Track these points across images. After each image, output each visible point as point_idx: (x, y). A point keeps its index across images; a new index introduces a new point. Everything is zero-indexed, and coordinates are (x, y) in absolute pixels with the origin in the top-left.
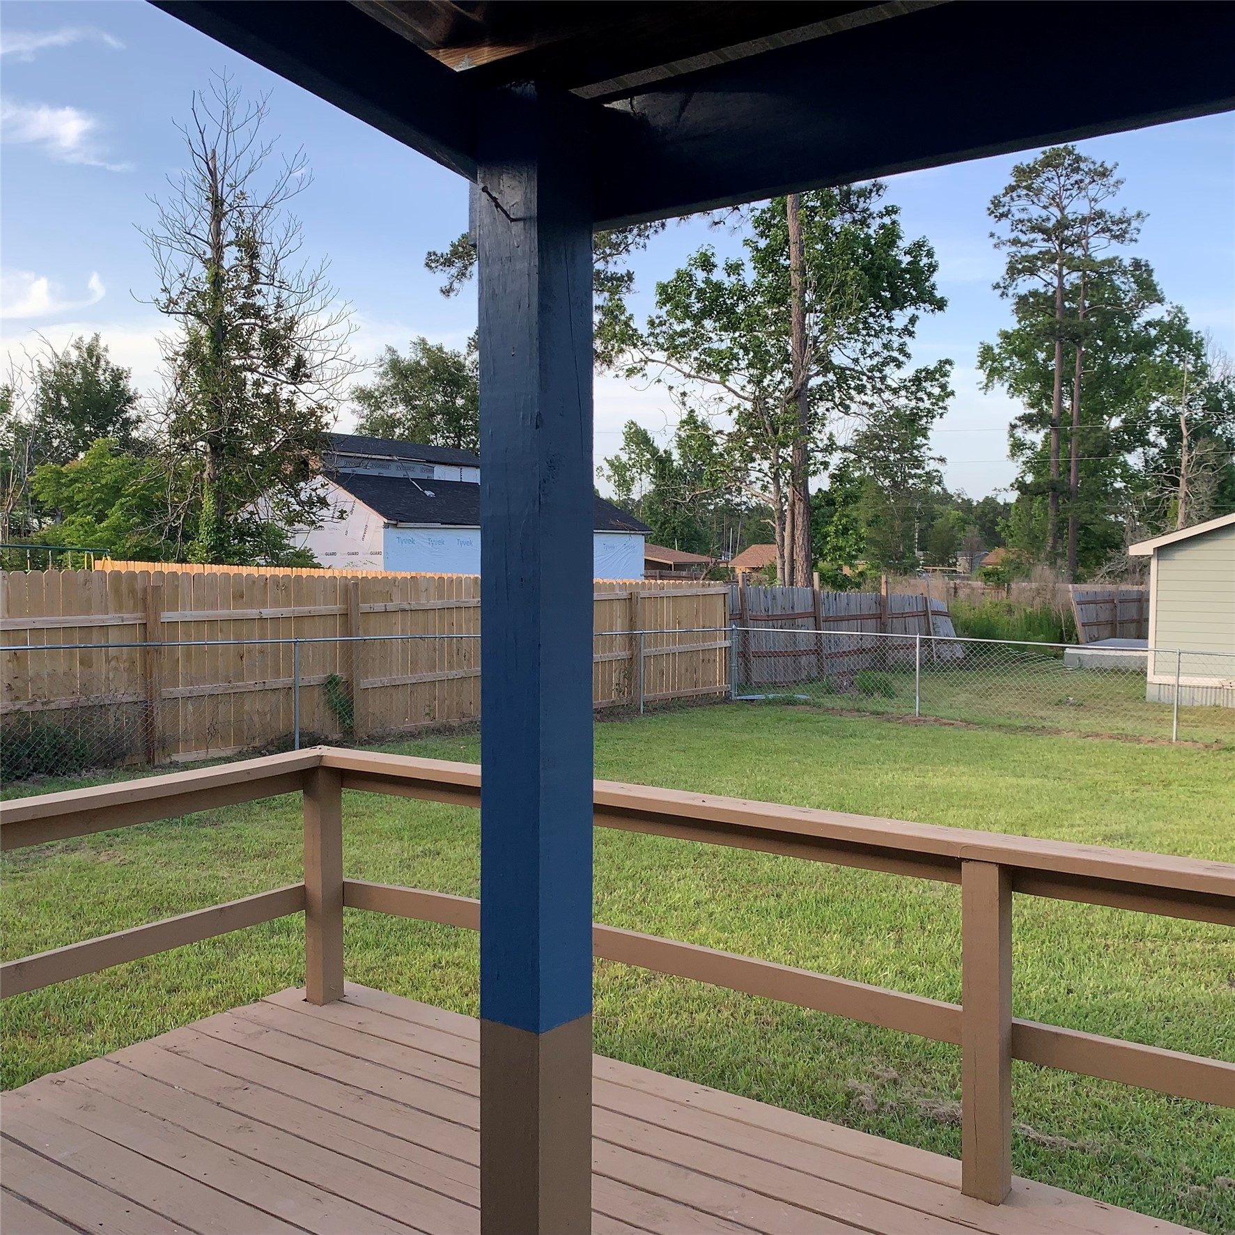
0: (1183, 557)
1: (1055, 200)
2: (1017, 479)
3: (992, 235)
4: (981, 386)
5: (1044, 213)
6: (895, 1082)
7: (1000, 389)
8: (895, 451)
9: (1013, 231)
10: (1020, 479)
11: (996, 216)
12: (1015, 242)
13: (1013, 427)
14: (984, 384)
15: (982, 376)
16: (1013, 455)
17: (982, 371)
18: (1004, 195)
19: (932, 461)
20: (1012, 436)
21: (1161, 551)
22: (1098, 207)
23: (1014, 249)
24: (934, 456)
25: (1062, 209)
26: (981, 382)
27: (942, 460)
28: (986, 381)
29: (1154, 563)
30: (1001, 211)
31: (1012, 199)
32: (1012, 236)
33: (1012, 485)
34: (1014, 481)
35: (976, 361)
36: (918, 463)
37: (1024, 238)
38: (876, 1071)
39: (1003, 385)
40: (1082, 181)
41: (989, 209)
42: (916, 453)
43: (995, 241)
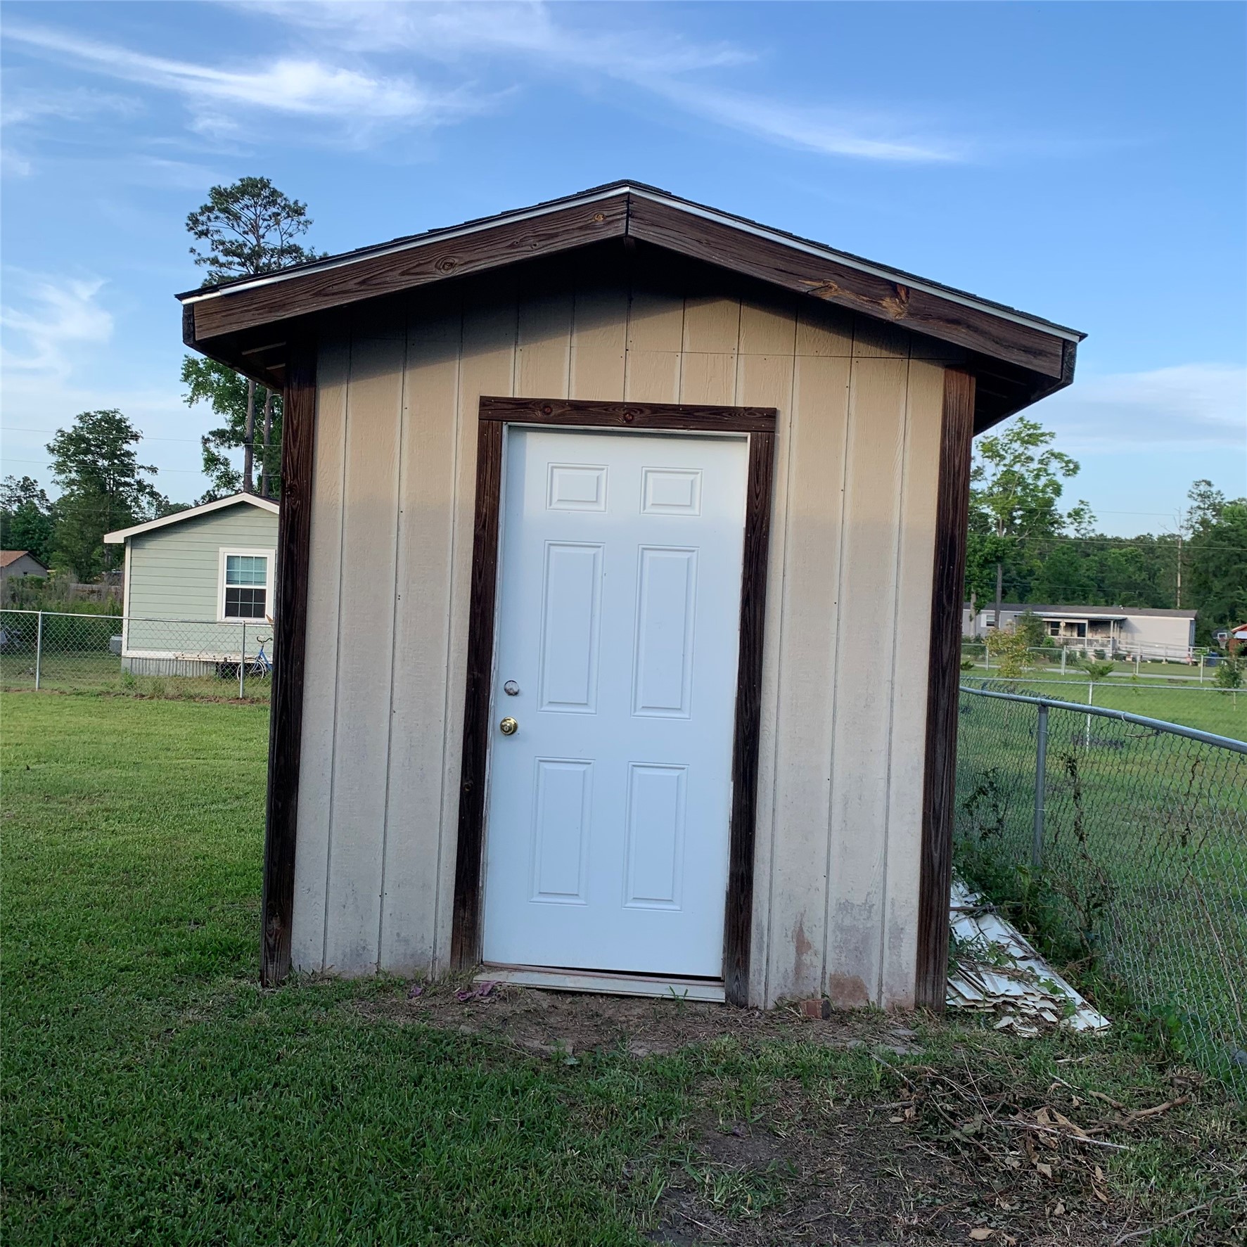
0: (153, 545)
1: (255, 228)
2: (208, 492)
3: (192, 251)
4: (186, 399)
5: (241, 239)
7: (206, 404)
9: (213, 250)
10: (211, 492)
11: (196, 233)
12: (214, 261)
13: (206, 441)
14: (188, 397)
15: (187, 389)
16: (207, 469)
17: (187, 384)
18: (202, 214)
20: (207, 450)
21: (135, 540)
22: (292, 241)
23: (214, 268)
25: (258, 238)
26: (185, 395)
27: (153, 470)
28: (190, 394)
29: (128, 551)
30: (199, 229)
31: (209, 219)
32: (212, 255)
35: (179, 373)
36: (128, 470)
37: (222, 259)
39: (207, 400)
40: (279, 214)
41: (187, 225)
42: (126, 460)
43: (196, 257)
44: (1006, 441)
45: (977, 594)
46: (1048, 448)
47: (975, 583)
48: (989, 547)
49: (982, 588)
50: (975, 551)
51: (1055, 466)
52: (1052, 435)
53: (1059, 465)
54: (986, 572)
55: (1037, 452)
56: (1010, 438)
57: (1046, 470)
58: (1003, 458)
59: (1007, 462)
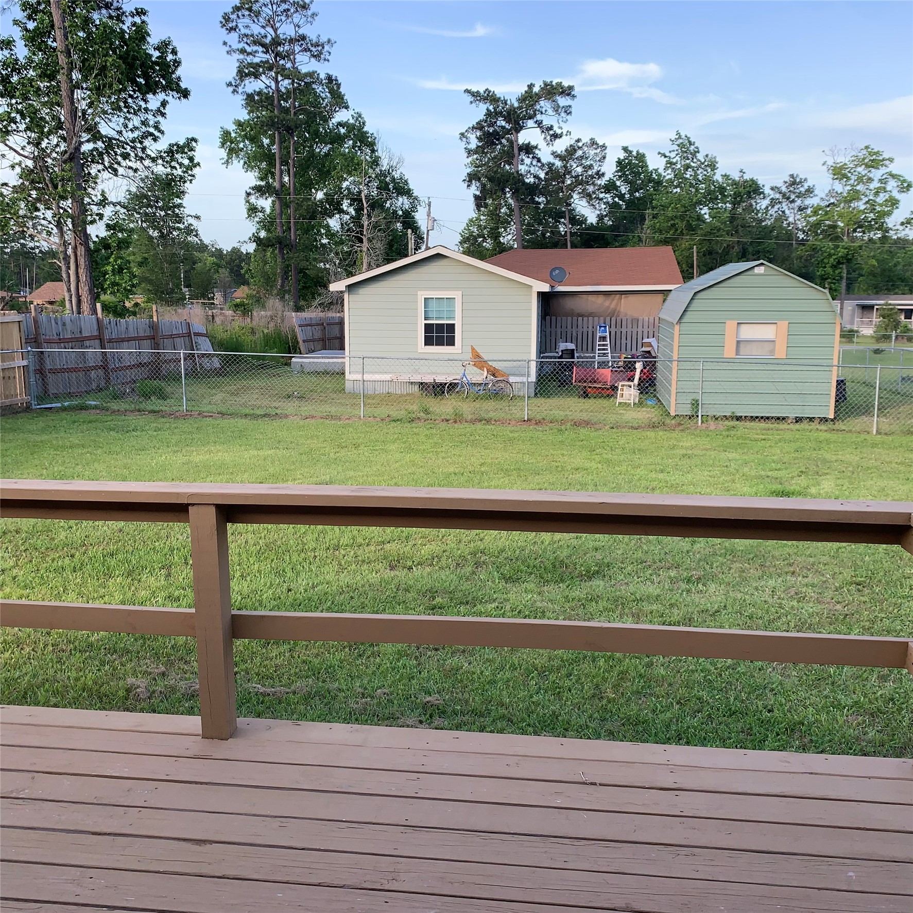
0: (364, 291)
1: (270, 22)
2: (254, 234)
3: (225, 43)
4: (223, 161)
5: (263, 31)
6: (163, 674)
7: (238, 165)
8: (161, 209)
9: (239, 42)
11: (227, 29)
12: (243, 51)
13: (248, 194)
15: (223, 153)
16: (249, 216)
17: (223, 150)
18: (233, 13)
19: (189, 218)
20: (248, 202)
21: (350, 287)
22: (301, 31)
23: (241, 57)
24: (192, 214)
25: (275, 30)
26: (223, 159)
27: (198, 217)
28: (226, 158)
29: (346, 296)
30: (230, 25)
31: (238, 17)
32: (240, 46)
33: (250, 239)
34: (251, 235)
35: (218, 142)
36: (179, 218)
37: (249, 49)
38: (149, 670)
39: (239, 162)
40: (288, 10)
41: (221, 22)
42: (177, 211)
43: (228, 48)
44: (851, 166)
45: (830, 288)
46: (888, 170)
47: (829, 280)
48: (842, 252)
49: (834, 284)
50: (830, 255)
51: (892, 185)
52: (891, 160)
53: (895, 184)
54: (837, 272)
55: (877, 174)
56: (856, 163)
57: (885, 188)
58: (848, 179)
59: (852, 182)
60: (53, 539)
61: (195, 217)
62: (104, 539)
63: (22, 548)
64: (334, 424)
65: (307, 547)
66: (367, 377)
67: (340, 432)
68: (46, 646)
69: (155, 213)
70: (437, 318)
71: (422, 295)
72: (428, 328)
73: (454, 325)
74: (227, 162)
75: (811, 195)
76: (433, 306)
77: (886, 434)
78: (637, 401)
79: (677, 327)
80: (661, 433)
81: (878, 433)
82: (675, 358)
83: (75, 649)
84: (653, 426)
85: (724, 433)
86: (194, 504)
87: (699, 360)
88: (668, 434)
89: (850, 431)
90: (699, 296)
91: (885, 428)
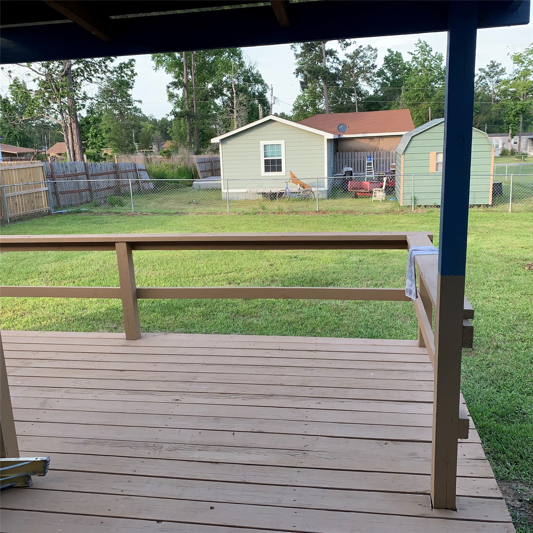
0: (230, 142)
2: (172, 110)
4: (154, 68)
7: (162, 70)
8: (119, 97)
10: (174, 110)
13: (168, 87)
14: (155, 67)
16: (170, 100)
17: (153, 61)
19: (136, 102)
20: (168, 91)
21: (222, 140)
24: (137, 100)
26: (153, 67)
27: (140, 102)
28: (155, 66)
29: (220, 145)
33: (170, 113)
34: (171, 111)
36: (130, 103)
39: (163, 68)
42: (128, 98)
44: (525, 54)
45: (512, 129)
47: (512, 124)
48: (519, 107)
49: (515, 126)
50: (512, 109)
54: (516, 119)
56: (527, 53)
58: (523, 63)
59: (525, 64)
60: (65, 275)
61: (139, 101)
62: (89, 274)
63: (50, 279)
64: (213, 217)
65: (189, 275)
66: (230, 191)
67: (215, 221)
68: (62, 318)
69: (116, 100)
70: (271, 156)
71: (263, 143)
72: (267, 162)
73: (281, 160)
74: (156, 69)
75: (504, 73)
76: (269, 150)
77: (516, 212)
78: (384, 199)
79: (403, 157)
80: (390, 216)
81: (512, 211)
82: (402, 174)
83: (76, 320)
84: (387, 212)
85: (425, 215)
86: (117, 242)
87: (412, 174)
88: (394, 216)
89: (497, 211)
90: (415, 138)
91: (517, 209)
